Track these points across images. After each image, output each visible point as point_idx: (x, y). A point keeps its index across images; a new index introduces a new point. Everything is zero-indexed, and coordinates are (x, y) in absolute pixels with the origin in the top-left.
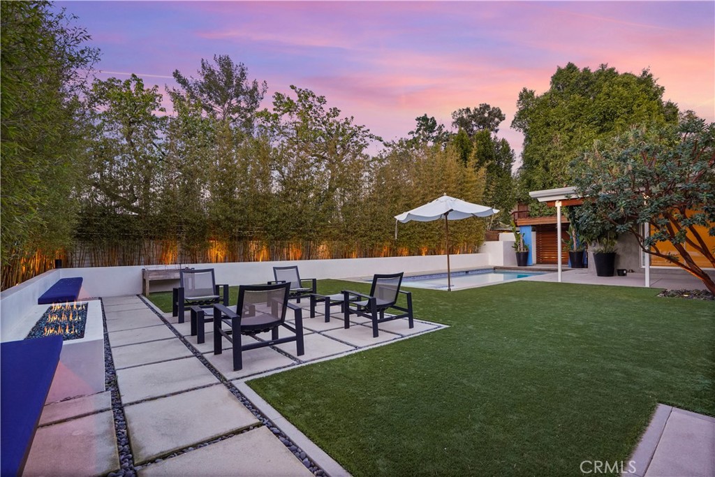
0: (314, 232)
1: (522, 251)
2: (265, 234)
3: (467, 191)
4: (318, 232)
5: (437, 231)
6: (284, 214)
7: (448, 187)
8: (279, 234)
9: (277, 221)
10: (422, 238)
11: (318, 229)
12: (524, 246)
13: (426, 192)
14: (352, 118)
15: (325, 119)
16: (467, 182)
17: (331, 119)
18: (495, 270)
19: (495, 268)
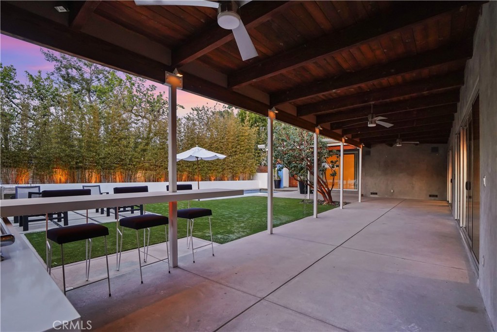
0: (132, 165)
1: (277, 179)
2: (95, 166)
3: (241, 142)
4: (134, 165)
5: (221, 166)
6: (109, 154)
7: (229, 139)
8: (106, 166)
9: (104, 158)
10: (210, 170)
11: (134, 163)
12: (278, 176)
13: (213, 141)
14: (164, 92)
15: (145, 92)
16: (242, 136)
17: (149, 92)
18: (261, 190)
19: (260, 190)
